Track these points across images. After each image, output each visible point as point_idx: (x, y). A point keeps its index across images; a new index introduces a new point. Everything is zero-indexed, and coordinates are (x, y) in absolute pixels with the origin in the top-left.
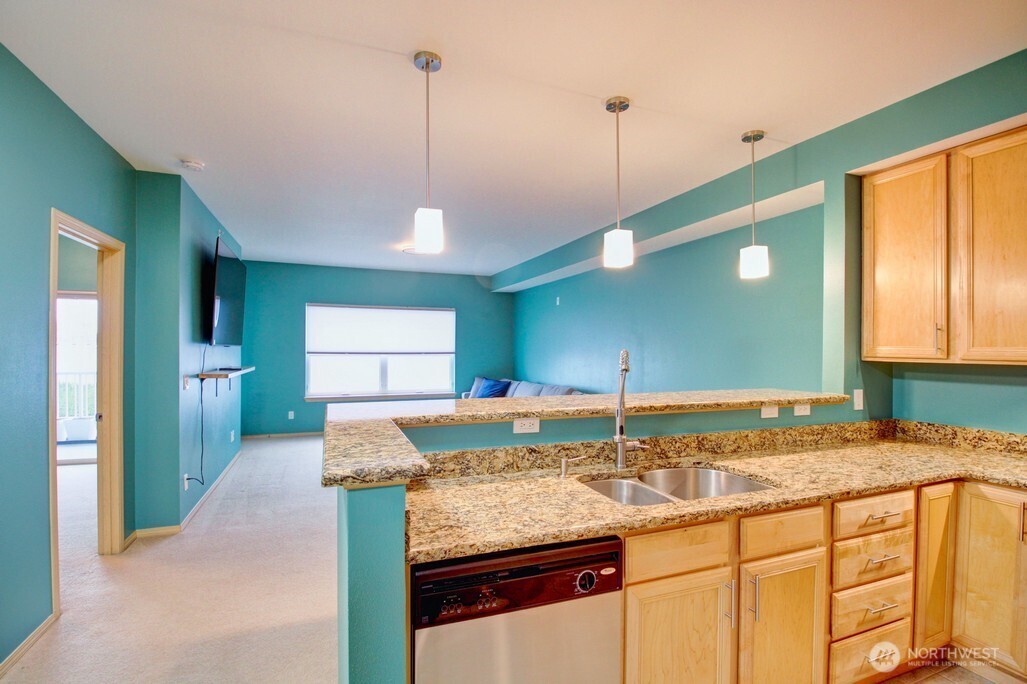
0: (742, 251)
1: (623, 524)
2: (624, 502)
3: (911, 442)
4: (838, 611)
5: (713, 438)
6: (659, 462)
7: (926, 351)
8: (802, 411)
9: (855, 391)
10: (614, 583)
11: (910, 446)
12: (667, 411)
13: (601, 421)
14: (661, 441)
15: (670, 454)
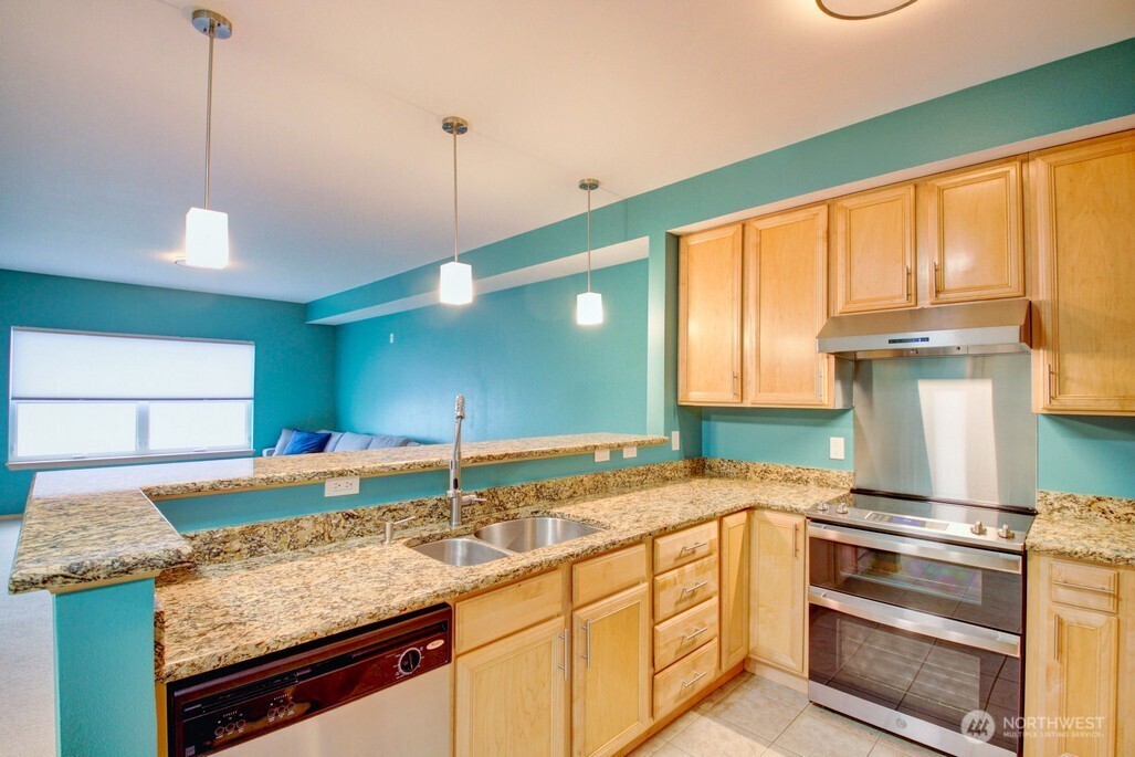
0: (579, 296)
1: (453, 588)
2: (458, 563)
3: (715, 477)
4: (659, 643)
5: (551, 485)
6: (496, 515)
7: (724, 396)
8: (630, 453)
9: (673, 433)
10: (444, 657)
11: (716, 481)
12: (506, 460)
13: (433, 475)
14: (500, 492)
15: (508, 506)
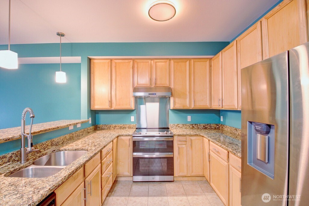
3: (100, 130)
5: (56, 140)
7: (106, 107)
8: (79, 126)
9: (89, 118)
15: (41, 150)
